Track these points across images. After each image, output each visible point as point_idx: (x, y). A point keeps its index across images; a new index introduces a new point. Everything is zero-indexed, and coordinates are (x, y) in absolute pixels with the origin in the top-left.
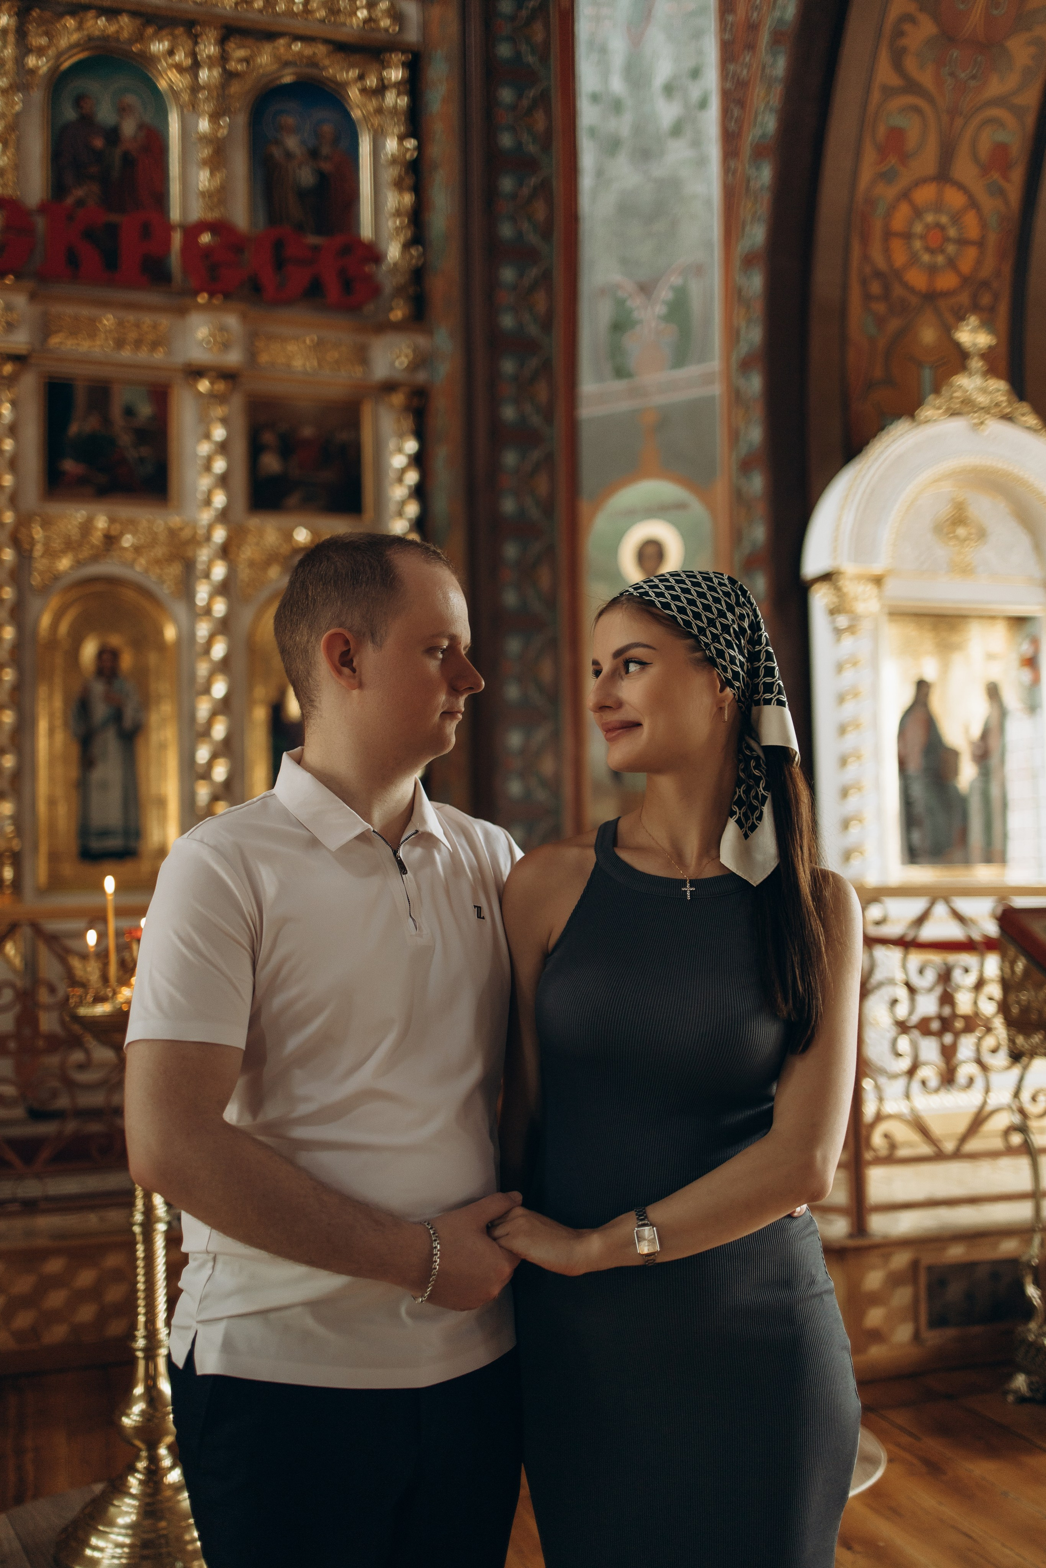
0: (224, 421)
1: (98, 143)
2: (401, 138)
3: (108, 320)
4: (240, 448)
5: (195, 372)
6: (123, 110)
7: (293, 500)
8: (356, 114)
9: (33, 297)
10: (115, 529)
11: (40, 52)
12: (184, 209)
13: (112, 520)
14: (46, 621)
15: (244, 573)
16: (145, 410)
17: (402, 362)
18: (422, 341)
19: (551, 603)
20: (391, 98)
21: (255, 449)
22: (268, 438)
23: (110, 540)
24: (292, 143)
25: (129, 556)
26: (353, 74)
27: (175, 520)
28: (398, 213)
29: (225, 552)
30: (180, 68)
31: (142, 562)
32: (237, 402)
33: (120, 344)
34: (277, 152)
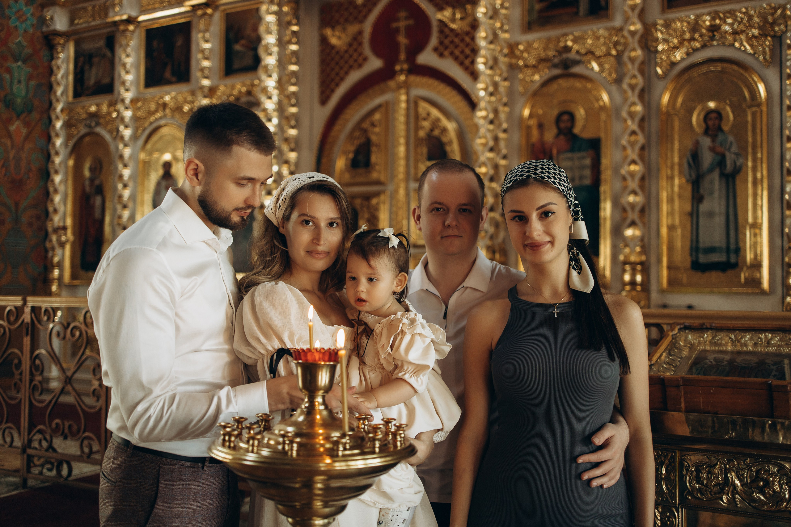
14: (666, 98)
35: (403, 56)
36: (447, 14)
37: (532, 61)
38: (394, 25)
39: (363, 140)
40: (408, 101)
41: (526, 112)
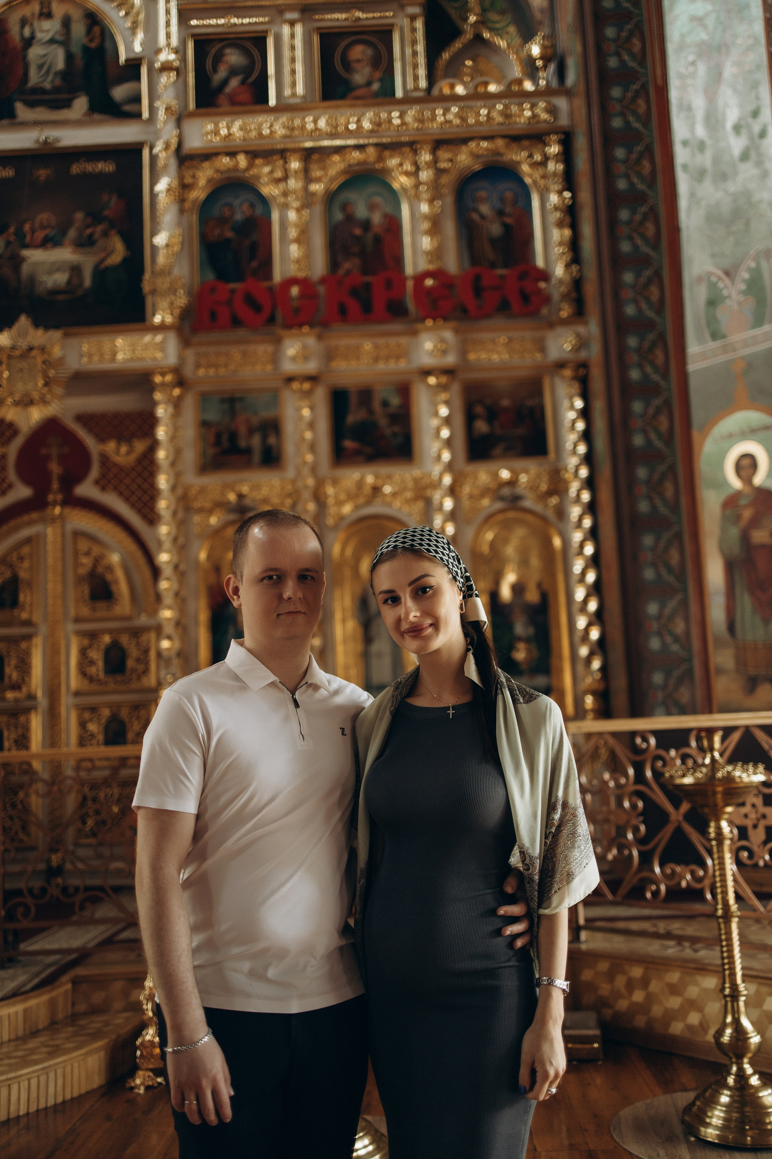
0: (447, 403)
1: (358, 231)
2: (560, 193)
3: (368, 346)
4: (459, 420)
5: (427, 372)
6: (372, 207)
7: (497, 451)
8: (528, 180)
9: (320, 337)
10: (380, 482)
11: (318, 180)
12: (415, 264)
13: (377, 477)
14: (337, 548)
15: (466, 503)
16: (395, 401)
17: (567, 347)
18: (581, 329)
19: (675, 507)
20: (552, 166)
21: (470, 418)
22: (479, 410)
23: (376, 490)
24: (485, 209)
25: (389, 499)
26: (524, 154)
27: (416, 472)
28: (560, 244)
29: (452, 491)
30: (407, 174)
31: (397, 504)
32: (456, 388)
33: (376, 360)
34: (475, 216)
35: (55, 485)
36: (111, 446)
37: (208, 505)
38: (44, 451)
39: (8, 574)
40: (63, 535)
41: (203, 556)
